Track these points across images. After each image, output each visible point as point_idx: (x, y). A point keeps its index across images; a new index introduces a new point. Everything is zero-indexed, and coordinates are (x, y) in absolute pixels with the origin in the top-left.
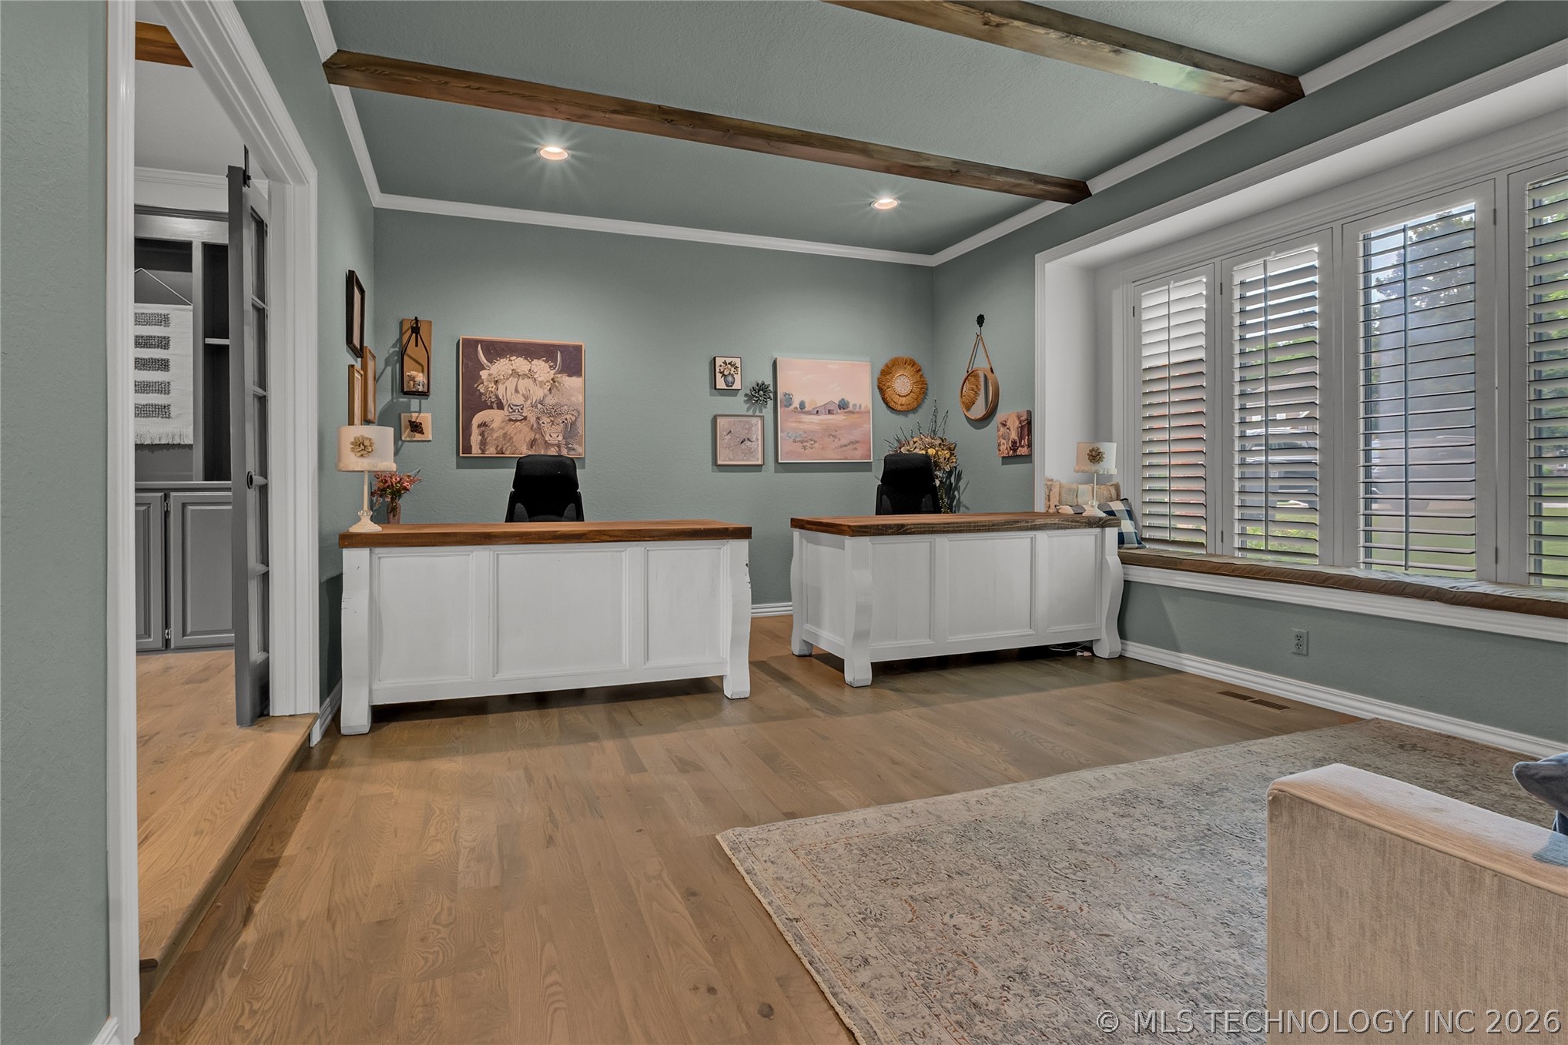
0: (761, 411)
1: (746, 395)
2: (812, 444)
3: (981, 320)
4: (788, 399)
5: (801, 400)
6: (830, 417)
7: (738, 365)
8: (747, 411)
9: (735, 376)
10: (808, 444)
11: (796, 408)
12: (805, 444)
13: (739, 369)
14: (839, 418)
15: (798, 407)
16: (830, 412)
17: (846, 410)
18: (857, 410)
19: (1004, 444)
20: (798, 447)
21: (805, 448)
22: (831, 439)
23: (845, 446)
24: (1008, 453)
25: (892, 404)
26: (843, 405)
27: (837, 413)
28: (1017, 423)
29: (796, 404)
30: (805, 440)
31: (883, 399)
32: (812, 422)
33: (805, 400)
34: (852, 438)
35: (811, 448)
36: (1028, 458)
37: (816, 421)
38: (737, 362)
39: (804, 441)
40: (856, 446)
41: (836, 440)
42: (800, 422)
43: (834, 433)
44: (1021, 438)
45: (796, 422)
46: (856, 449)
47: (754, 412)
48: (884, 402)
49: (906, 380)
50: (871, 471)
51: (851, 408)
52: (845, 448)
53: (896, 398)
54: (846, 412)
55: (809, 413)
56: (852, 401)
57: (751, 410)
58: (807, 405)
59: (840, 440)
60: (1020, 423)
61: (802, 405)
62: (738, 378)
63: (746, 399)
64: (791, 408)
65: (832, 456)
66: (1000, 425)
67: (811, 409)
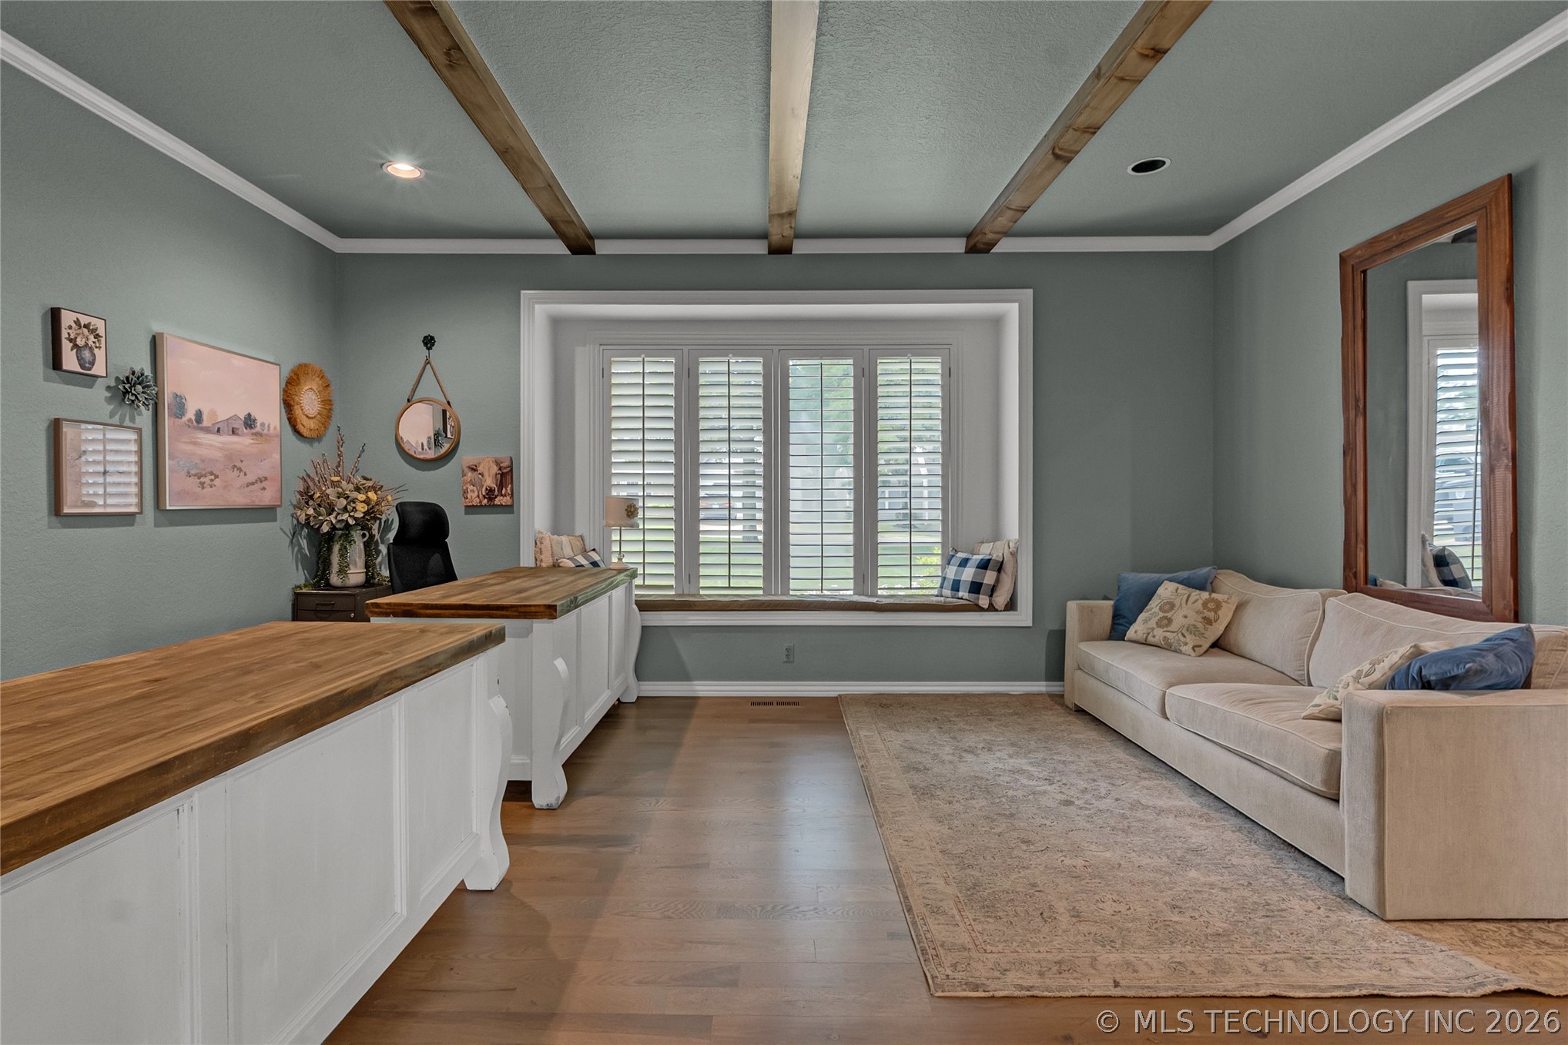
0: (133, 420)
1: (108, 388)
2: (212, 480)
3: (429, 342)
4: (180, 408)
5: (196, 409)
6: (234, 439)
7: (101, 332)
8: (111, 417)
9: (96, 351)
10: (206, 480)
11: (190, 420)
12: (203, 480)
13: (103, 340)
14: (244, 442)
15: (193, 418)
16: (234, 432)
17: (253, 431)
18: (266, 431)
19: (472, 491)
20: (192, 484)
21: (202, 484)
22: (236, 472)
23: (253, 484)
24: (481, 502)
25: (300, 427)
26: (249, 422)
27: (243, 435)
28: (495, 469)
29: (190, 414)
30: (203, 473)
31: (289, 419)
32: (212, 445)
33: (202, 409)
34: (261, 474)
35: (211, 487)
36: (509, 509)
37: (217, 444)
38: (99, 324)
39: (204, 475)
40: (264, 484)
41: (242, 474)
42: (195, 443)
43: (239, 464)
44: (501, 486)
45: (191, 443)
46: (264, 489)
47: (122, 419)
48: (290, 423)
49: (314, 397)
50: (275, 520)
51: (258, 429)
52: (252, 487)
53: (305, 421)
54: (253, 434)
55: (207, 430)
56: (260, 418)
57: (117, 417)
58: (205, 417)
59: (245, 474)
60: (500, 469)
61: (199, 415)
62: (100, 354)
63: (108, 395)
64: (185, 419)
65: (238, 498)
66: (466, 470)
67: (210, 425)
